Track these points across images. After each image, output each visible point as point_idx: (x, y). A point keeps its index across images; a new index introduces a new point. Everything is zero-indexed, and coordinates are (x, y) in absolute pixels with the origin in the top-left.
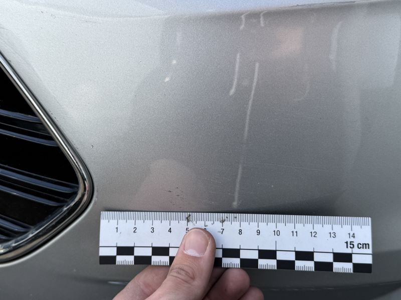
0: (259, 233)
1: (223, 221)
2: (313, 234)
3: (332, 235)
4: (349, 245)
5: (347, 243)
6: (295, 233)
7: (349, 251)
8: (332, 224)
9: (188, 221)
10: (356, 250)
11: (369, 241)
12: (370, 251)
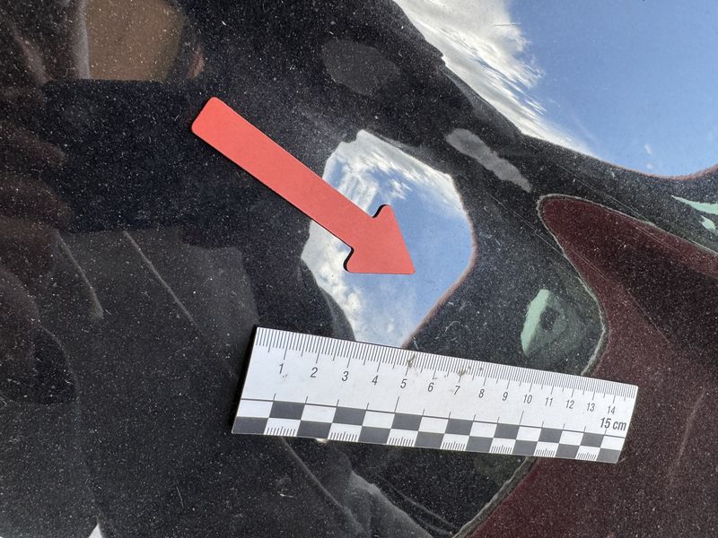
0: (505, 396)
1: (462, 373)
2: (570, 404)
3: (591, 407)
4: (604, 424)
5: (603, 420)
6: (549, 401)
7: (601, 431)
8: (595, 391)
9: (410, 365)
10: (610, 431)
11: (627, 420)
12: (624, 433)
